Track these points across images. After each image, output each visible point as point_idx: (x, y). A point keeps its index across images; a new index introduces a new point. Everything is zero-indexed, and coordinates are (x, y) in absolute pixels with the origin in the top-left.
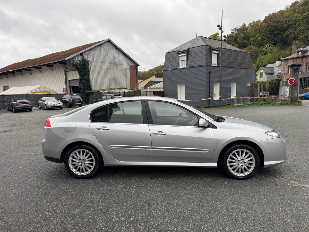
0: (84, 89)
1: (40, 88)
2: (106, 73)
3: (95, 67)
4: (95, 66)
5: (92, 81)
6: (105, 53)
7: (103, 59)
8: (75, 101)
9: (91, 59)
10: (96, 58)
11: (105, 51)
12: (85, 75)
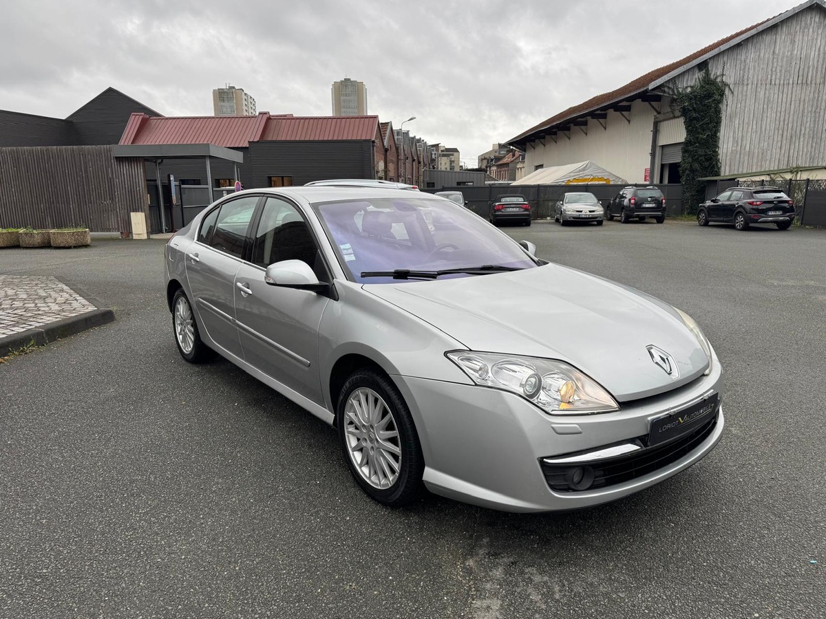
0: (692, 171)
1: (584, 169)
2: (782, 119)
3: (743, 102)
4: (744, 98)
5: (725, 146)
6: (793, 50)
7: (781, 71)
8: (644, 205)
9: (732, 79)
10: (751, 72)
11: (793, 42)
12: (704, 130)
